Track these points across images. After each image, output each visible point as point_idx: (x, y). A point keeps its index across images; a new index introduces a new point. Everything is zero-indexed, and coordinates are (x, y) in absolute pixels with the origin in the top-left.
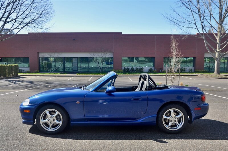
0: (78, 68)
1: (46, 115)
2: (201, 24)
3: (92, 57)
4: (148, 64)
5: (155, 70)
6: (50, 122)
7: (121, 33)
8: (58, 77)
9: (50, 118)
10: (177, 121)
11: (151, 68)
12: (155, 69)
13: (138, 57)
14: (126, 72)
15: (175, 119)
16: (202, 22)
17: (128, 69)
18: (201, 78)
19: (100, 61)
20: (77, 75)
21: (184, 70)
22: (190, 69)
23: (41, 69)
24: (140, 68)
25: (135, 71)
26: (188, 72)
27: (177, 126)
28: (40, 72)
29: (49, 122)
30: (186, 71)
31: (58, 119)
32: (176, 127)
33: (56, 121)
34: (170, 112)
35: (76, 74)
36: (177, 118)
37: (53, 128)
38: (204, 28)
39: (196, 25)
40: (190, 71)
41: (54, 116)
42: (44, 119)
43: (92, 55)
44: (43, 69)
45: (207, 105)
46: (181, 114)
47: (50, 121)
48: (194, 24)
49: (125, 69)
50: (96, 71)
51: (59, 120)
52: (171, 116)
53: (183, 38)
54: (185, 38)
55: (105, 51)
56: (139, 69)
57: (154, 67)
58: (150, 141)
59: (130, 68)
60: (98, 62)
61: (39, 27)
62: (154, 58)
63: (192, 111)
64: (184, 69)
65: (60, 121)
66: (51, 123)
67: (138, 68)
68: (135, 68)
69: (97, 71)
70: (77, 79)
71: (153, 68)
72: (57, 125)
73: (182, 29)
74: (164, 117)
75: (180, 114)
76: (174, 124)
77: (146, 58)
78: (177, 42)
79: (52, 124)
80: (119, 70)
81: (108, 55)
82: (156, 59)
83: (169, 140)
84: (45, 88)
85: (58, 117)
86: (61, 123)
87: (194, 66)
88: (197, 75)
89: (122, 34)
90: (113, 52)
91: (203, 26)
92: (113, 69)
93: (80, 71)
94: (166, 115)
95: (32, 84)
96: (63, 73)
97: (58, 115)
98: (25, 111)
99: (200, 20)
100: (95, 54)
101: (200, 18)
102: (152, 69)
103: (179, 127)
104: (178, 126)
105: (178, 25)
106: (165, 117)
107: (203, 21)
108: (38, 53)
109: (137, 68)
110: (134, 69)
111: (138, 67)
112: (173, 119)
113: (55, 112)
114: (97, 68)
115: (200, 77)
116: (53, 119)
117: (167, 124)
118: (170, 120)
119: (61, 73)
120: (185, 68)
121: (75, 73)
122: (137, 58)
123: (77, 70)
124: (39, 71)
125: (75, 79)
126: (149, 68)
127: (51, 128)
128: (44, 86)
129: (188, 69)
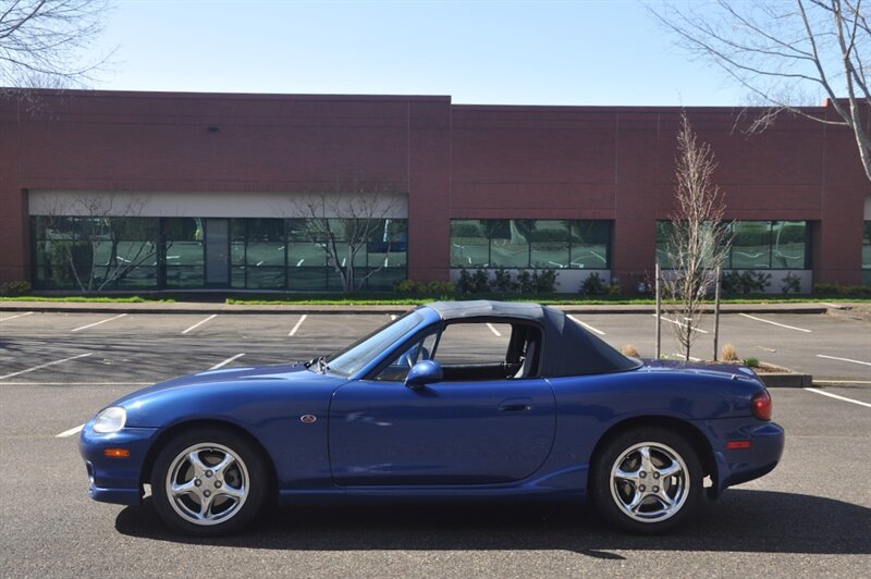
0: (229, 271)
1: (188, 464)
2: (843, 56)
3: (301, 216)
4: (579, 251)
5: (612, 284)
6: (204, 493)
7: (449, 98)
8: (132, 317)
9: (204, 479)
10: (661, 486)
11: (594, 272)
12: (615, 280)
13: (531, 220)
14: (473, 291)
15: (655, 482)
16: (848, 47)
17: (481, 278)
18: (843, 326)
19: (342, 235)
20: (226, 306)
21: (758, 284)
22: (788, 279)
23: (41, 275)
24: (539, 272)
25: (516, 286)
26: (781, 292)
27: (662, 507)
28: (38, 287)
29: (199, 491)
30: (767, 290)
31: (233, 479)
32: (662, 511)
33: (225, 488)
34: (637, 455)
35: (224, 302)
36: (661, 479)
37: (213, 513)
38: (856, 75)
39: (817, 62)
40: (791, 291)
41: (217, 467)
42: (181, 480)
43: (305, 207)
44: (49, 273)
45: (778, 431)
46: (678, 464)
47: (203, 488)
48: (806, 56)
49: (465, 275)
50: (325, 285)
51: (236, 482)
52: (641, 469)
53: (753, 128)
54: (760, 128)
55: (370, 187)
56: (535, 276)
57: (609, 266)
58: (563, 553)
59: (492, 274)
60: (334, 243)
61: (33, 65)
62: (611, 222)
63: (719, 453)
64: (761, 277)
65: (239, 487)
66: (207, 496)
67: (531, 272)
68: (517, 272)
69: (327, 288)
70: (231, 329)
71: (604, 274)
72: (230, 502)
73: (746, 81)
74: (616, 472)
75: (674, 461)
76: (651, 501)
77: (570, 222)
78: (707, 158)
79: (209, 500)
80: (438, 283)
81: (385, 209)
82: (618, 230)
83: (630, 552)
84: (86, 371)
85: (233, 473)
86: (243, 494)
87: (809, 265)
88: (824, 311)
89: (452, 103)
90: (408, 195)
91: (850, 68)
92: (407, 278)
93: (242, 285)
94: (624, 467)
95: (15, 353)
96: (156, 298)
97: (234, 466)
98: (109, 453)
99: (836, 38)
100: (317, 200)
101: (837, 31)
102: (600, 277)
103: (672, 510)
104: (665, 506)
105: (727, 64)
106: (620, 474)
107: (852, 44)
108: (25, 192)
109: (526, 275)
110: (512, 280)
111: (530, 268)
112: (649, 482)
113: (222, 456)
114: (327, 270)
115: (836, 321)
116: (213, 479)
117: (628, 499)
118: (638, 484)
119: (148, 297)
120: (767, 272)
121: (220, 298)
122: (526, 225)
123: (225, 280)
124: (29, 287)
125: (220, 329)
126: (586, 274)
127: (205, 515)
128: (82, 361)
129: (778, 277)
